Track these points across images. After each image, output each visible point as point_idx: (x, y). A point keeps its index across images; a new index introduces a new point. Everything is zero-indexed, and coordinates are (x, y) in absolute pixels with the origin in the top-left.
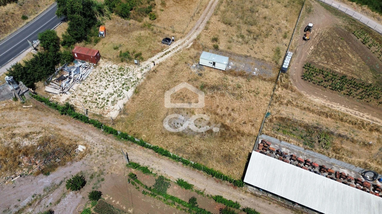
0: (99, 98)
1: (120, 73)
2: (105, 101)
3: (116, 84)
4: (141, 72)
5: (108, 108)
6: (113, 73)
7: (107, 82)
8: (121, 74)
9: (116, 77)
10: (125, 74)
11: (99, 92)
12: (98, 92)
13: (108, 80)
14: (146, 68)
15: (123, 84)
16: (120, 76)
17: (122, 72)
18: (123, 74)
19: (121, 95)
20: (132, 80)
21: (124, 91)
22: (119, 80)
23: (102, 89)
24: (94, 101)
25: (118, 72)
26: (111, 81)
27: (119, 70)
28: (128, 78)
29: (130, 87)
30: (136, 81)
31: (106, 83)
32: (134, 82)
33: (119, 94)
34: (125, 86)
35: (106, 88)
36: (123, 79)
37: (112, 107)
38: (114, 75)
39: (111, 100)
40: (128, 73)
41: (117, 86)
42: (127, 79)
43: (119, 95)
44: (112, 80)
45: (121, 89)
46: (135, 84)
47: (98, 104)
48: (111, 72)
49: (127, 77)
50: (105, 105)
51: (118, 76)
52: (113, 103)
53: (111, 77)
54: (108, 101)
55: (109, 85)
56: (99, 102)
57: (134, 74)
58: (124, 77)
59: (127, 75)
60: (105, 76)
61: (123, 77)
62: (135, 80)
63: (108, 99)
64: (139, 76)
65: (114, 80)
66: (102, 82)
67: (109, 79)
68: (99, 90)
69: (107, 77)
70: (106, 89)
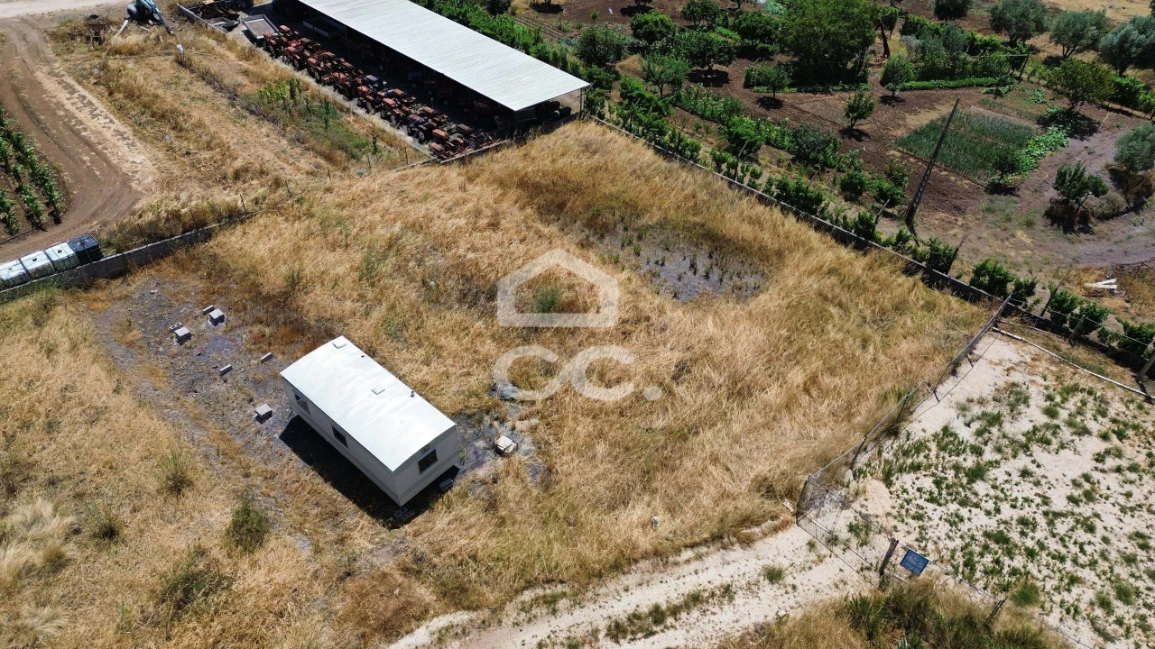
0: (1105, 437)
1: (1019, 562)
2: (1064, 414)
3: (1027, 490)
4: (865, 517)
5: (1039, 380)
6: (1074, 580)
7: (1098, 524)
8: (1010, 554)
9: (1039, 535)
10: (979, 535)
11: (1119, 470)
12: (1133, 476)
13: (1091, 529)
14: (833, 540)
15: (977, 474)
16: (1014, 536)
17: (1006, 560)
18: (993, 546)
19: (984, 423)
20: (928, 483)
21: (966, 435)
22: (1016, 514)
23: (1110, 482)
24: (1130, 433)
25: (1032, 568)
26: (1070, 521)
27: (1034, 589)
28: (953, 507)
29: (933, 446)
30: (901, 470)
31: (1097, 515)
32: (916, 468)
33: (994, 430)
34: (969, 461)
35: (1087, 486)
36: (990, 506)
37: (1016, 377)
38: (1062, 559)
39: (1033, 415)
40: (958, 543)
41: (1016, 477)
42: (963, 503)
43: (991, 424)
44: (1062, 527)
45: (989, 455)
46: (906, 453)
47: (1104, 414)
48: (1089, 595)
49: (964, 512)
50: (1058, 399)
51: (1030, 544)
52: (1016, 398)
53: (1075, 549)
54: (1051, 413)
55: (1071, 499)
56: (1100, 418)
57: (914, 524)
58: (978, 521)
59: (964, 527)
60: (1122, 571)
61: (992, 524)
62: (907, 479)
63: (1055, 422)
64: (878, 500)
65: (1051, 523)
66: (1129, 529)
67: (1081, 535)
68: (1128, 488)
69: (1104, 556)
70: (1087, 478)
